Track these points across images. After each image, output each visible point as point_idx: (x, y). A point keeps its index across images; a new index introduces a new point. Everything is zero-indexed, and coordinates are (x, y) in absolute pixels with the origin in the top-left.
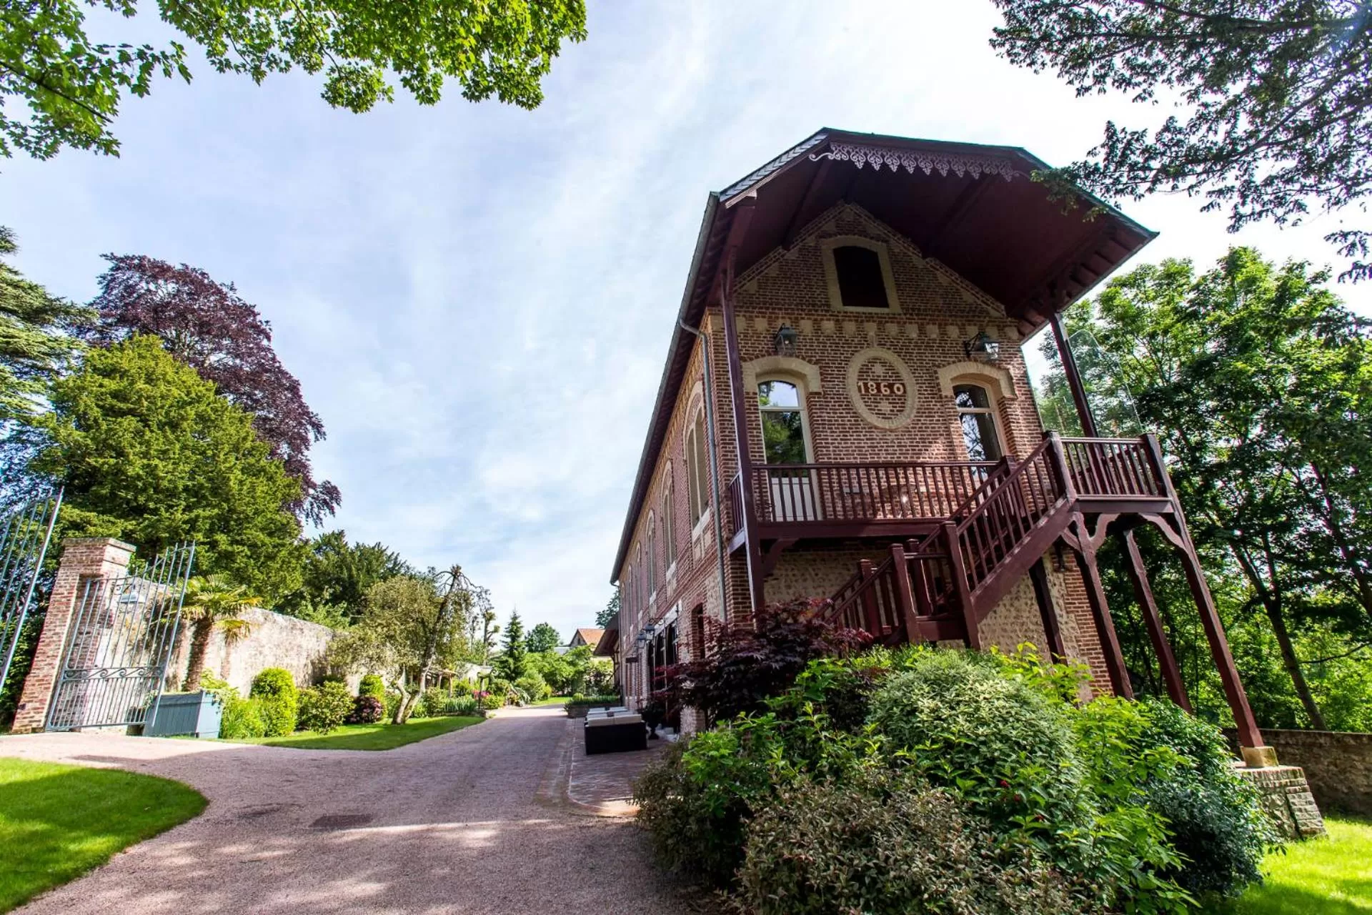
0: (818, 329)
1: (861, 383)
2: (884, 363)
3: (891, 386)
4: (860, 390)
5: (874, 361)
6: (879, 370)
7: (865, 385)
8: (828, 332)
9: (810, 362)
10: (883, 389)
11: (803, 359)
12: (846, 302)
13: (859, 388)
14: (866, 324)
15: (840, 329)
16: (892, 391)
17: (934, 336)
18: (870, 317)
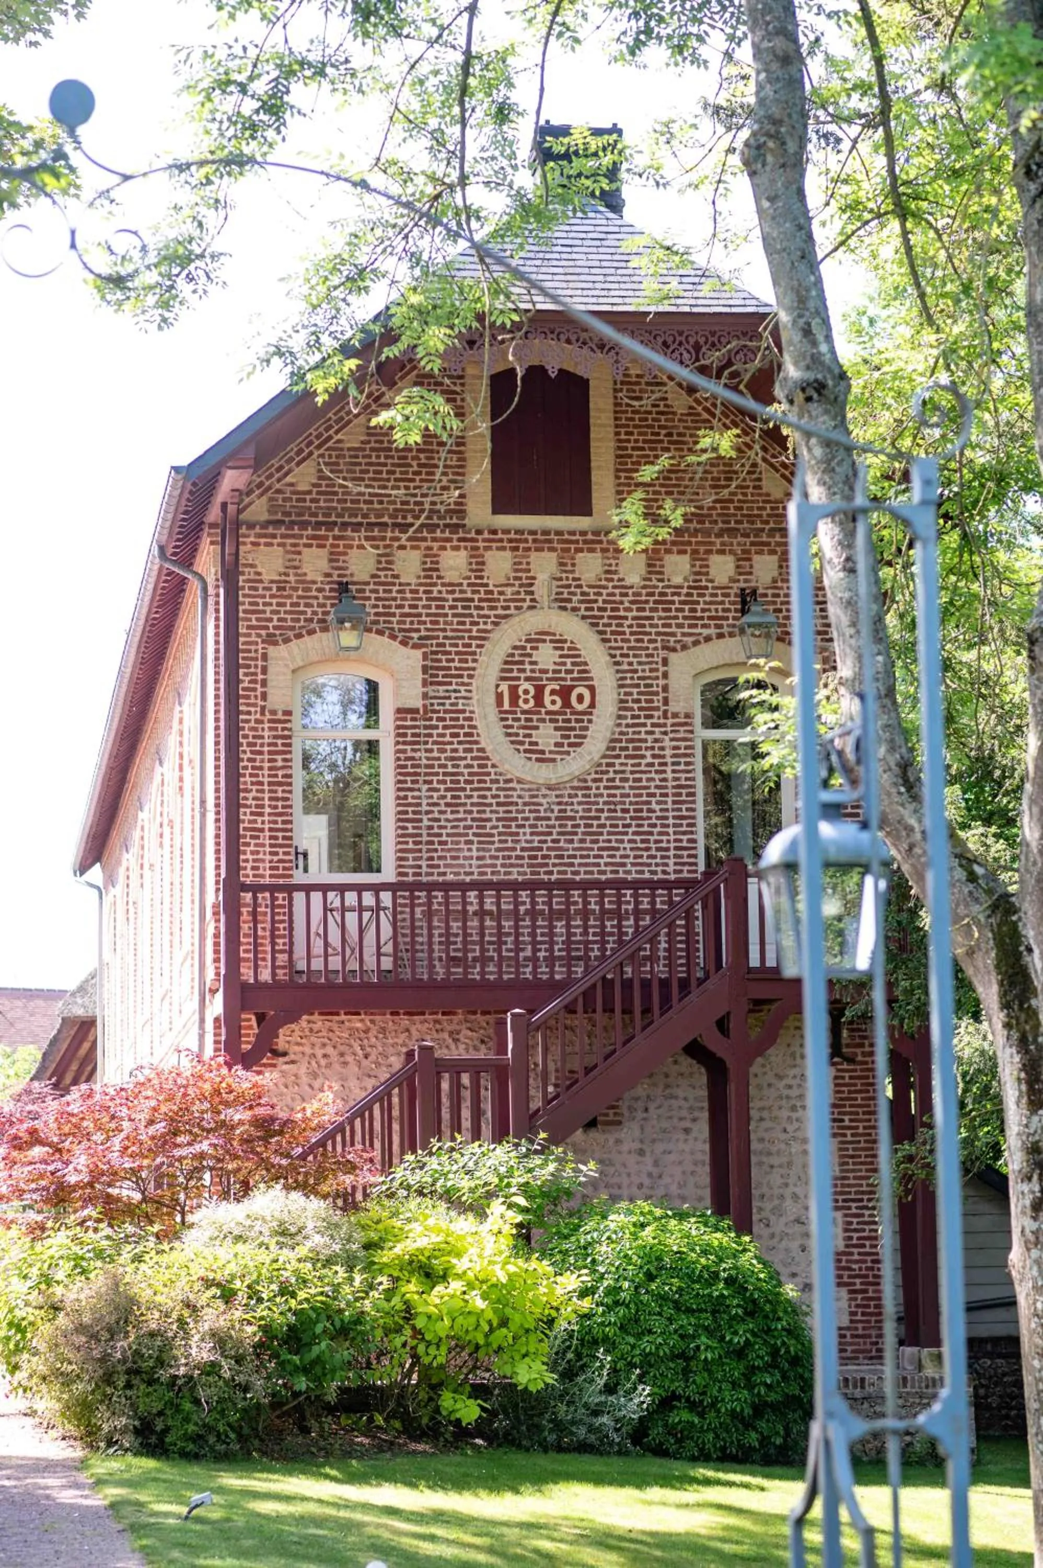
0: (431, 569)
1: (504, 687)
2: (559, 643)
3: (565, 693)
4: (499, 702)
5: (536, 639)
6: (546, 656)
7: (513, 690)
8: (451, 576)
9: (404, 643)
10: (547, 699)
11: (393, 637)
12: (498, 508)
13: (499, 697)
14: (533, 555)
15: (478, 566)
16: (567, 703)
17: (677, 580)
18: (543, 541)
